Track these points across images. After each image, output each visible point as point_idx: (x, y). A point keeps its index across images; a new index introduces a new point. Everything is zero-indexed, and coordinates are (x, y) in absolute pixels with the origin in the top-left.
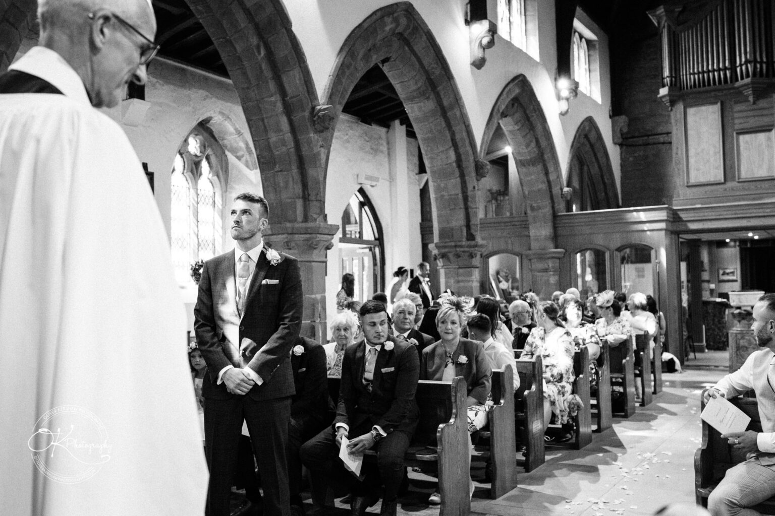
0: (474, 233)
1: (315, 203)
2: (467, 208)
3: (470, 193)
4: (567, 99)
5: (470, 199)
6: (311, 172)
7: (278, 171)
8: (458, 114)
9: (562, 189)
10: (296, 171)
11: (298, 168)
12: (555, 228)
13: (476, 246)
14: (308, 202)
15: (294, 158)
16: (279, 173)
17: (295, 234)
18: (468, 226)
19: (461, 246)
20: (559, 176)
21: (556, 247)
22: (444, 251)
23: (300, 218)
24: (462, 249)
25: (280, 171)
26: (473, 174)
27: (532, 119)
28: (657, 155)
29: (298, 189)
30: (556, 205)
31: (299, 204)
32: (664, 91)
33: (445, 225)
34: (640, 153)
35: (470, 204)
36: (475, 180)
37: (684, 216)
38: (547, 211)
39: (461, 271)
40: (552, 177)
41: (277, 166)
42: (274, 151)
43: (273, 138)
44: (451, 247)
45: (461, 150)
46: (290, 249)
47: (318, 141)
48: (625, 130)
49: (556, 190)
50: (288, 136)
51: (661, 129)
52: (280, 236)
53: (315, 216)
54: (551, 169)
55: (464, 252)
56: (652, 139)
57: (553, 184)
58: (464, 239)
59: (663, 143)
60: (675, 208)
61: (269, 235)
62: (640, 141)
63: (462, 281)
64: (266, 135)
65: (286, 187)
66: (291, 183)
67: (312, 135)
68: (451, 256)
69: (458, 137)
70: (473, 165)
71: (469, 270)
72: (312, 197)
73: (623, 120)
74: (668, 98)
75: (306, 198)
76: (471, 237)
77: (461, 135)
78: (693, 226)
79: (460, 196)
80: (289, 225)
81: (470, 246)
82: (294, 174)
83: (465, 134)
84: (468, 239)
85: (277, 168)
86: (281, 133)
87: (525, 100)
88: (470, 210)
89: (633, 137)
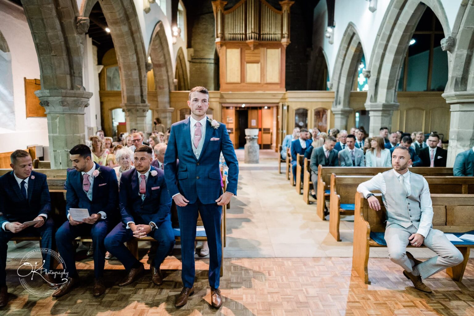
0: (145, 99)
1: (78, 78)
2: (141, 86)
3: (143, 79)
4: (176, 37)
5: (143, 82)
6: (75, 59)
7: (53, 56)
8: (139, 36)
9: (173, 80)
10: (66, 56)
11: (66, 55)
12: (170, 98)
13: (146, 106)
14: (73, 78)
15: (64, 48)
16: (54, 57)
17: (67, 97)
18: (142, 96)
19: (139, 106)
20: (172, 74)
21: (170, 107)
22: (130, 108)
23: (69, 86)
24: (139, 107)
25: (56, 56)
26: (145, 69)
27: (163, 44)
28: (205, 68)
29: (67, 68)
30: (171, 87)
31: (68, 77)
32: (218, 40)
33: (130, 94)
34: (198, 66)
35: (143, 84)
36: (145, 72)
37: (225, 96)
38: (166, 90)
39: (138, 118)
40: (170, 74)
41: (53, 52)
42: (51, 42)
43: (50, 33)
44: (134, 106)
45: (140, 56)
46: (64, 106)
47: (79, 39)
48: (193, 55)
49: (171, 80)
50: (60, 33)
51: (206, 57)
52: (56, 98)
53: (79, 86)
54: (169, 70)
55: (140, 109)
56: (203, 61)
57: (170, 77)
58: (140, 102)
59: (208, 63)
60: (222, 92)
61: (48, 96)
62: (198, 61)
63: (140, 124)
64: (45, 30)
65: (60, 67)
66: (63, 64)
67: (76, 35)
68: (133, 110)
69: (138, 49)
70: (144, 64)
71: (142, 118)
72: (76, 75)
73: (192, 50)
74: (219, 43)
75: (72, 75)
76: (143, 101)
77: (139, 48)
78: (228, 101)
79: (138, 80)
80: (63, 91)
81: (143, 106)
82: (65, 59)
83: (141, 47)
84: (142, 103)
85: (53, 53)
86: (56, 31)
87: (161, 34)
88: (143, 88)
89: (195, 59)
